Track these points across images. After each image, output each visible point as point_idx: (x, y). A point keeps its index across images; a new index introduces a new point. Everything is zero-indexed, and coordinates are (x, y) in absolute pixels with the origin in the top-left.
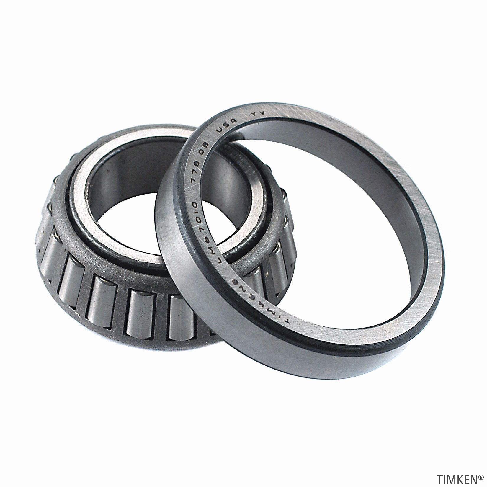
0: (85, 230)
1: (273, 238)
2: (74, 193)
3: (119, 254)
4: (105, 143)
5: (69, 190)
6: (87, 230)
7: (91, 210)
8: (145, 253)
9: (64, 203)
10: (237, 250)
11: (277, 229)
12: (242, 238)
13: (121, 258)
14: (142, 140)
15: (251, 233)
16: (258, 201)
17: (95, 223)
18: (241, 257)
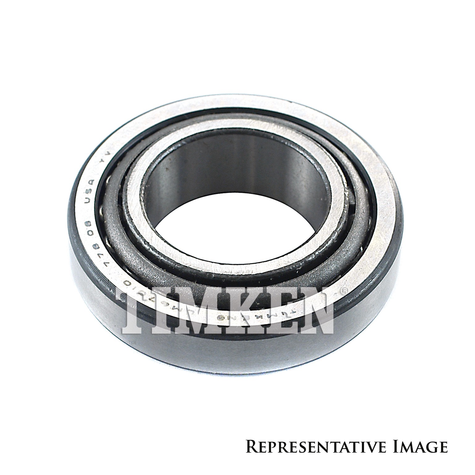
0: (140, 236)
1: (355, 242)
2: (128, 195)
3: (179, 263)
4: (163, 137)
5: (122, 191)
6: (142, 236)
7: (147, 214)
8: (209, 262)
9: (116, 206)
10: (315, 257)
11: (360, 231)
12: (320, 243)
13: (182, 269)
14: (205, 132)
15: (331, 236)
16: (338, 200)
17: (152, 229)
18: (319, 265)
